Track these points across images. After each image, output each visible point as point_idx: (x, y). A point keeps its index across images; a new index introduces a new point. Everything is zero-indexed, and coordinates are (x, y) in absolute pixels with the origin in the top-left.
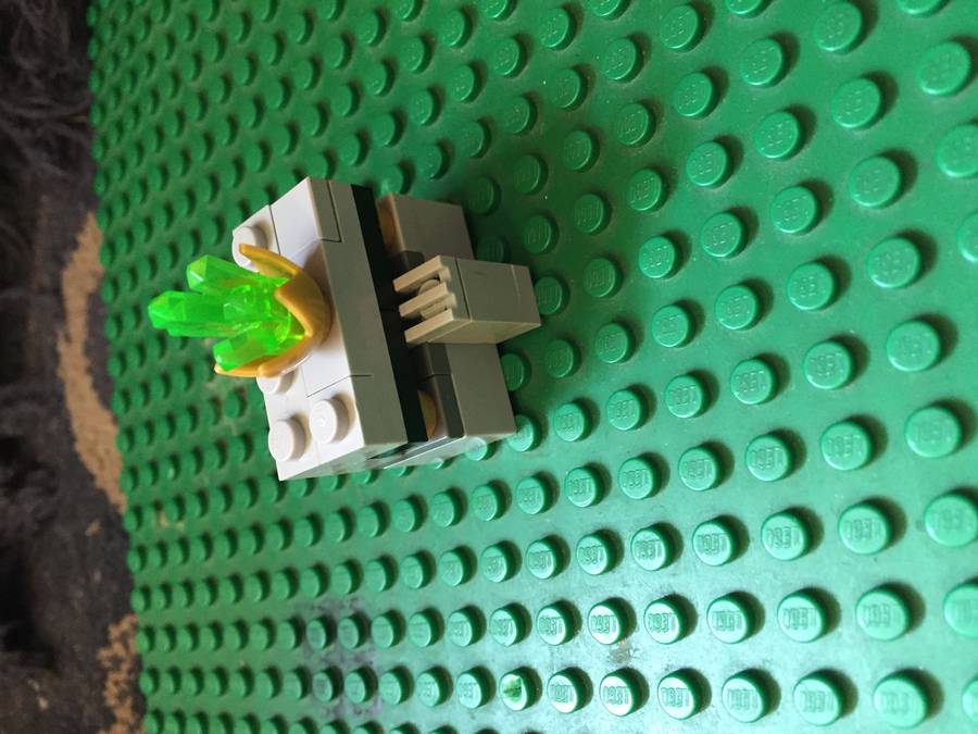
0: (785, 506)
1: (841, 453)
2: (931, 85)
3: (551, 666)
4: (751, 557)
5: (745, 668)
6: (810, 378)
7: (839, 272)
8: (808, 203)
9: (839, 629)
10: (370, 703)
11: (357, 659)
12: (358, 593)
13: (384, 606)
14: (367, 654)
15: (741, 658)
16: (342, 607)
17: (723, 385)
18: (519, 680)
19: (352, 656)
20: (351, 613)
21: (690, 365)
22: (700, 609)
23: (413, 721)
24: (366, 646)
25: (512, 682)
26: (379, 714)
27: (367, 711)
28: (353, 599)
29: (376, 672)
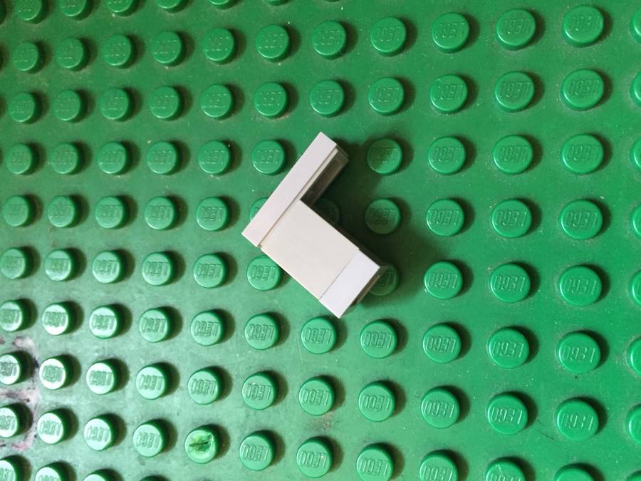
3: (243, 427)
10: (18, 439)
11: (10, 395)
12: (24, 332)
13: (60, 349)
14: (24, 391)
16: (2, 343)
18: (209, 437)
19: (6, 391)
20: (14, 349)
23: (68, 460)
24: (26, 384)
25: (201, 437)
26: (27, 449)
27: (13, 445)
28: (18, 338)
29: (32, 410)
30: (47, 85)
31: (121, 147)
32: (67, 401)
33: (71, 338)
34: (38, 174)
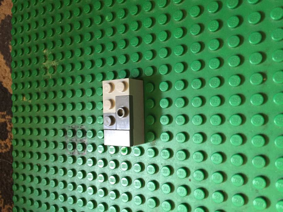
0: (199, 113)
1: (214, 103)
2: (251, 21)
4: (189, 124)
5: (183, 149)
6: (210, 85)
7: (221, 61)
8: (218, 43)
9: (206, 142)
10: (83, 152)
12: (83, 124)
13: (91, 128)
14: (84, 140)
15: (182, 147)
16: (78, 127)
17: (189, 84)
18: (126, 148)
19: (80, 140)
20: (81, 129)
21: (182, 78)
22: (174, 135)
23: (94, 156)
24: (84, 137)
25: (124, 148)
26: (85, 154)
27: (82, 154)
28: (82, 126)
29: (86, 144)
30: (84, 59)
31: (101, 74)
32: (94, 141)
33: (93, 125)
34: (83, 83)
